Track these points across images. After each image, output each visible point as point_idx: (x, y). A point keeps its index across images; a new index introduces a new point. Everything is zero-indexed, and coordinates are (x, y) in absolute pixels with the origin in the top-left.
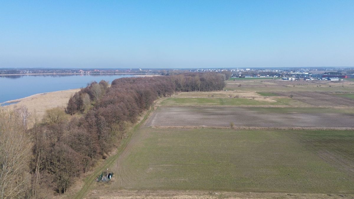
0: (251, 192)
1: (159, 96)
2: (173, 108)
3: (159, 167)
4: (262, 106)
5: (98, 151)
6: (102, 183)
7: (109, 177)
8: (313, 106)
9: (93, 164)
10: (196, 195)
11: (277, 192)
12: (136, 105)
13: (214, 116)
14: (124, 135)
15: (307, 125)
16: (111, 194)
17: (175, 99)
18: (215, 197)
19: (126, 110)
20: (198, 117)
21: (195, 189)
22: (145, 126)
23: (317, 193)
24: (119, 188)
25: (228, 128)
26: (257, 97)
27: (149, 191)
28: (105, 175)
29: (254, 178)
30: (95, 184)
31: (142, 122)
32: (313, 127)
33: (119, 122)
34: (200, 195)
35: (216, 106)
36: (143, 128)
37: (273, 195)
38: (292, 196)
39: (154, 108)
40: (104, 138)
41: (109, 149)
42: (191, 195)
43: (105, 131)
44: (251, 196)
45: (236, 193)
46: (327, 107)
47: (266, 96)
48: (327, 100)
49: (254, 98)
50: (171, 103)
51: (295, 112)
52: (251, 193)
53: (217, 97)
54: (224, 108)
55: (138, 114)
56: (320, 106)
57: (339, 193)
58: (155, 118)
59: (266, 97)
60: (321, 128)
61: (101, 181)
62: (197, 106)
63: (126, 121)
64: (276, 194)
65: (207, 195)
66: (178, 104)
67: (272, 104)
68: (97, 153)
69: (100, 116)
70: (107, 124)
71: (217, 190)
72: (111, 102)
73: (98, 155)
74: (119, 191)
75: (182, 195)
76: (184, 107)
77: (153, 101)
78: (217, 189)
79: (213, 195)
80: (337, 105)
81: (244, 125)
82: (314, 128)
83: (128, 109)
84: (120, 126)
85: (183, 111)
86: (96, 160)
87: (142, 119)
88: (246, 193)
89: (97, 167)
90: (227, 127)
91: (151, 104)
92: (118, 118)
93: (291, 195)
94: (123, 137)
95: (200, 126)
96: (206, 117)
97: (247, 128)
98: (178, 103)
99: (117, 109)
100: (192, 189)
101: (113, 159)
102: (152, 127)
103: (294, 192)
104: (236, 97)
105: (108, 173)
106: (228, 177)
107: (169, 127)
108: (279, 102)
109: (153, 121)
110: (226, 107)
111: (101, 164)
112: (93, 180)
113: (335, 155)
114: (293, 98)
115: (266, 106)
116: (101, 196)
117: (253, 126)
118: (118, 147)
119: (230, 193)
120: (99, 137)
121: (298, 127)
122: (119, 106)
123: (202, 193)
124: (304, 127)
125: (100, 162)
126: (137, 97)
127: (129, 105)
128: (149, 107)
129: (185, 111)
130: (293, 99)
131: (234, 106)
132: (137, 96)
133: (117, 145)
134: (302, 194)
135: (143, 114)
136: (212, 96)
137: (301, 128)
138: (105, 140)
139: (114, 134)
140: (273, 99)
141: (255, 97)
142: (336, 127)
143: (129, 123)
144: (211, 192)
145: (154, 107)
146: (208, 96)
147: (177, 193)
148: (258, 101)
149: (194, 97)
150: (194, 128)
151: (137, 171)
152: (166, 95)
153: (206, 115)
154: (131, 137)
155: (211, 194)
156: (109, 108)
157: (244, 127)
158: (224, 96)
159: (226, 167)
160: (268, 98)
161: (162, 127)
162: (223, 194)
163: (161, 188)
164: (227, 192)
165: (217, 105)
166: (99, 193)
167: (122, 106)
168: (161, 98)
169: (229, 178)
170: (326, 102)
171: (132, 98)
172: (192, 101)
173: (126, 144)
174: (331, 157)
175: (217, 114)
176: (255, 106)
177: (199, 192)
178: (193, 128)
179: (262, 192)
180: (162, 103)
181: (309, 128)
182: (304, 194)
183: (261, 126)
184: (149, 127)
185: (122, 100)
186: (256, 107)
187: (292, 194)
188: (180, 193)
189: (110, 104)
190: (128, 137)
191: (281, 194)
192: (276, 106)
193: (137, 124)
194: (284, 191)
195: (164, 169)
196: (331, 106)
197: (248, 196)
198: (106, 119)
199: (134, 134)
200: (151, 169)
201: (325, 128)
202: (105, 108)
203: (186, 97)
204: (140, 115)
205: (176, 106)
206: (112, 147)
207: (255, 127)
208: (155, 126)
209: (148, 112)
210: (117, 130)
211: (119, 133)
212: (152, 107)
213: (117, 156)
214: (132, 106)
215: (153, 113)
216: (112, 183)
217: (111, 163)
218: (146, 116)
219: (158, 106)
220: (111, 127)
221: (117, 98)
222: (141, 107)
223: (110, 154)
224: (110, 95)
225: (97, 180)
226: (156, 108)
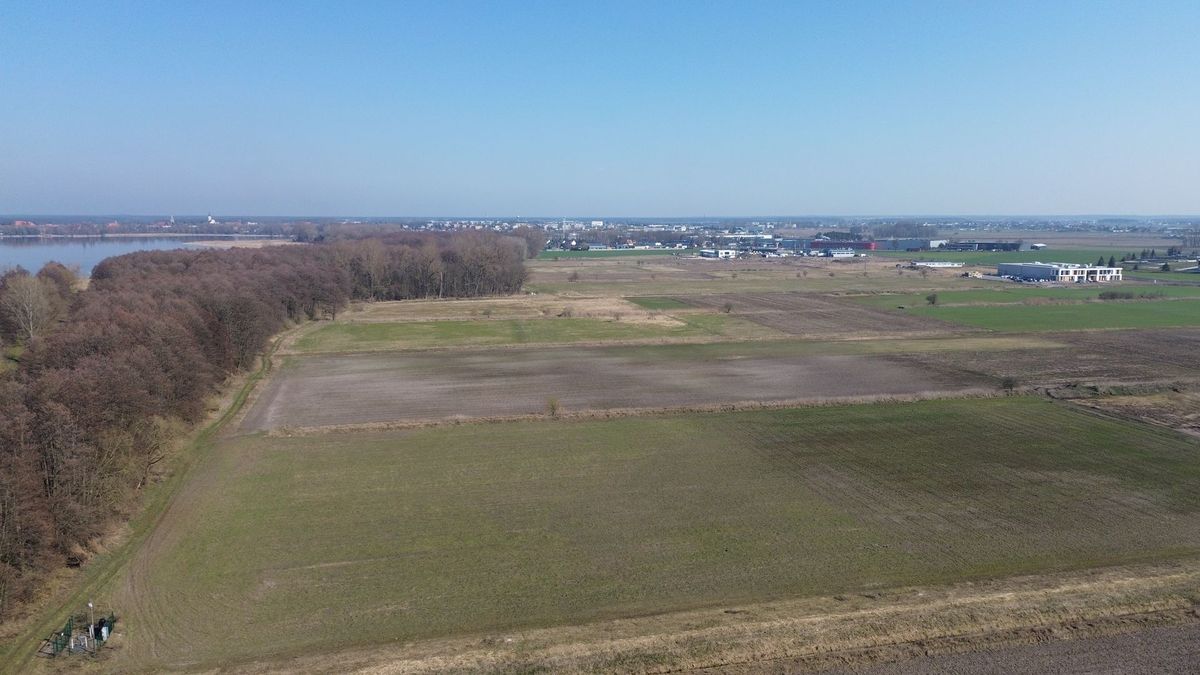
0: (620, 618)
1: (291, 317)
2: (346, 362)
3: (301, 573)
4: (645, 341)
5: (49, 540)
6: (72, 659)
7: (98, 633)
8: (788, 335)
9: (25, 592)
10: (438, 654)
11: (695, 608)
12: (200, 356)
13: (494, 379)
14: (153, 470)
15: (772, 394)
17: (352, 329)
18: (504, 653)
19: (161, 377)
20: (441, 387)
21: (437, 634)
22: (239, 430)
23: (807, 596)
24: (145, 671)
25: (542, 416)
26: (628, 314)
27: (264, 665)
28: (81, 628)
29: (627, 574)
31: (227, 418)
32: (790, 398)
33: (130, 422)
34: (454, 652)
35: (501, 345)
36: (233, 438)
37: (685, 619)
38: (738, 616)
39: (271, 364)
40: (68, 488)
41: (95, 525)
42: (421, 658)
43: (74, 461)
44: (620, 633)
45: (573, 630)
46: (824, 336)
47: (655, 309)
48: (824, 317)
49: (617, 315)
50: (336, 341)
51: (739, 357)
52: (617, 622)
53: (502, 318)
54: (527, 351)
55: (211, 386)
56: (807, 336)
57: (864, 589)
58: (279, 398)
59: (653, 311)
60: (812, 400)
61: (65, 653)
62: (436, 350)
63: (162, 415)
64: (692, 614)
65: (479, 648)
66: (363, 344)
67: (673, 332)
68: (43, 547)
69: (50, 404)
70: (83, 432)
71: (508, 628)
72: (95, 347)
73: (48, 553)
75: (391, 661)
76: (388, 354)
77: (269, 336)
78: (510, 626)
79: (498, 648)
80: (850, 331)
81: (592, 406)
82: (791, 402)
83: (166, 371)
84: (136, 436)
85: (385, 370)
86: (39, 575)
87: (225, 404)
88: (604, 624)
89: (45, 600)
90: (537, 416)
91: (260, 347)
92: (125, 406)
93: (735, 613)
94: (150, 479)
95: (446, 418)
96: (468, 385)
97: (602, 413)
98: (362, 339)
99: (122, 370)
100: (425, 637)
101: (113, 564)
102: (268, 431)
103: (742, 603)
104: (564, 314)
105: (93, 620)
106: (544, 580)
107: (334, 427)
108: (692, 326)
109: (272, 409)
110: (532, 350)
111: (60, 588)
112: (30, 655)
113: (851, 479)
114: (731, 312)
115: (657, 341)
117: (618, 407)
118: (132, 517)
119: (554, 630)
120: (48, 484)
121: (748, 400)
122: (128, 361)
123: (460, 643)
124: (765, 399)
125: (60, 582)
126: (202, 325)
127: (170, 354)
128: (253, 359)
129: (391, 369)
130: (734, 316)
131: (557, 344)
132: (202, 320)
133: (126, 510)
134: (765, 605)
135: (229, 385)
136: (484, 314)
137: (758, 404)
138: (73, 494)
139: (113, 470)
140: (674, 318)
141: (622, 314)
142: (852, 395)
143: (176, 424)
144: (489, 638)
145: (272, 357)
146: (472, 314)
147: (372, 656)
148: (630, 327)
149: (422, 319)
150: (427, 425)
151: (216, 597)
152: (319, 315)
153: (464, 378)
154: (186, 476)
155: (490, 644)
156: (86, 372)
157: (592, 411)
158: (526, 313)
159: (536, 546)
160: (659, 314)
161: (307, 429)
162: (532, 637)
163: (310, 650)
164: (542, 631)
165: (502, 342)
167: (143, 361)
168: (298, 327)
169: (548, 581)
170: (822, 322)
171: (181, 327)
172: (418, 334)
173: (165, 503)
174: (841, 485)
175: (505, 374)
176: (624, 342)
177: (451, 645)
178: (422, 426)
179: (653, 614)
180: (303, 343)
181: (779, 403)
182: (772, 605)
183: (643, 406)
184: (255, 432)
185: (140, 336)
186: (626, 347)
187: (737, 609)
188: (382, 658)
189: (87, 354)
190: (172, 475)
191: (706, 613)
192: (686, 340)
193: (207, 424)
194: (715, 602)
195: (321, 579)
196: (836, 335)
197: (609, 634)
198: (74, 414)
199: (197, 461)
200: (270, 584)
201: (821, 400)
202: (68, 370)
203: (392, 320)
204: (219, 393)
205: (359, 353)
206: (108, 519)
207: (624, 410)
208: (280, 429)
209: (249, 379)
210: (126, 454)
211: (132, 464)
212: (266, 359)
213: (130, 552)
214: (182, 359)
215: (268, 381)
216: (113, 653)
217: (106, 581)
218: (242, 392)
219: (290, 355)
220: (96, 444)
221: (119, 329)
222: (218, 363)
223: (99, 548)
224: (86, 319)
225: (49, 650)
226: (278, 363)
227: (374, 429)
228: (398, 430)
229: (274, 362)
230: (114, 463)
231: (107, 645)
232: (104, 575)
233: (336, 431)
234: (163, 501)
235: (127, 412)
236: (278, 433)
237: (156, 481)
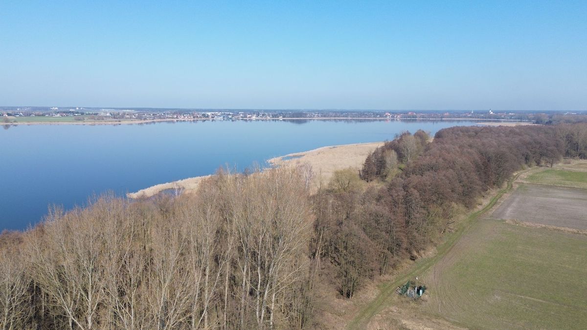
1: (526, 163)
2: (556, 191)
3: (515, 298)
6: (407, 299)
7: (418, 291)
9: (394, 265)
12: (477, 177)
14: (449, 226)
16: (420, 321)
17: (562, 173)
19: (457, 184)
22: (491, 216)
24: (435, 316)
28: (412, 287)
30: (396, 298)
31: (486, 209)
33: (442, 203)
36: (488, 220)
39: (512, 186)
40: (414, 226)
41: (423, 245)
43: (418, 215)
55: (480, 193)
58: (514, 204)
61: (405, 295)
63: (455, 202)
66: (567, 182)
68: (402, 248)
69: (412, 189)
70: (423, 204)
72: (432, 168)
73: (404, 251)
74: (434, 320)
76: (583, 190)
77: (513, 172)
83: (460, 182)
84: (444, 209)
85: (581, 199)
86: (400, 259)
87: (486, 202)
89: (401, 270)
91: (507, 177)
92: (441, 196)
94: (447, 230)
98: (568, 180)
99: (442, 179)
101: (428, 264)
102: (506, 220)
107: (544, 226)
109: (510, 209)
111: (407, 267)
112: (393, 291)
116: (403, 318)
118: (438, 246)
120: (407, 222)
122: (445, 175)
125: (407, 264)
126: (480, 163)
127: (463, 175)
128: (503, 182)
129: (584, 200)
132: (480, 161)
133: (436, 242)
135: (488, 194)
138: (416, 229)
139: (432, 223)
143: (461, 208)
145: (513, 183)
151: (470, 294)
152: (543, 164)
154: (463, 233)
156: (427, 178)
161: (528, 224)
166: (400, 313)
167: (451, 177)
168: (530, 169)
171: (469, 163)
180: (531, 178)
184: (500, 219)
185: (452, 165)
189: (429, 170)
190: (457, 231)
193: (476, 210)
195: (525, 305)
198: (420, 195)
199: (469, 227)
202: (420, 176)
204: (483, 197)
205: (564, 187)
206: (428, 244)
208: (513, 221)
209: (499, 192)
210: (439, 217)
211: (440, 222)
212: (510, 183)
213: (435, 261)
214: (468, 178)
215: (509, 195)
216: (423, 303)
217: (424, 270)
218: (495, 198)
219: (523, 183)
220: (427, 210)
221: (443, 161)
222: (485, 182)
223: (423, 255)
224: (430, 155)
225: (400, 292)
226: (516, 186)
227: (568, 232)
228: (585, 236)
229: (514, 185)
230: (433, 220)
231: (421, 298)
232: (423, 268)
233: (545, 228)
234: (452, 242)
235: (441, 198)
236: (511, 222)
237: (449, 232)
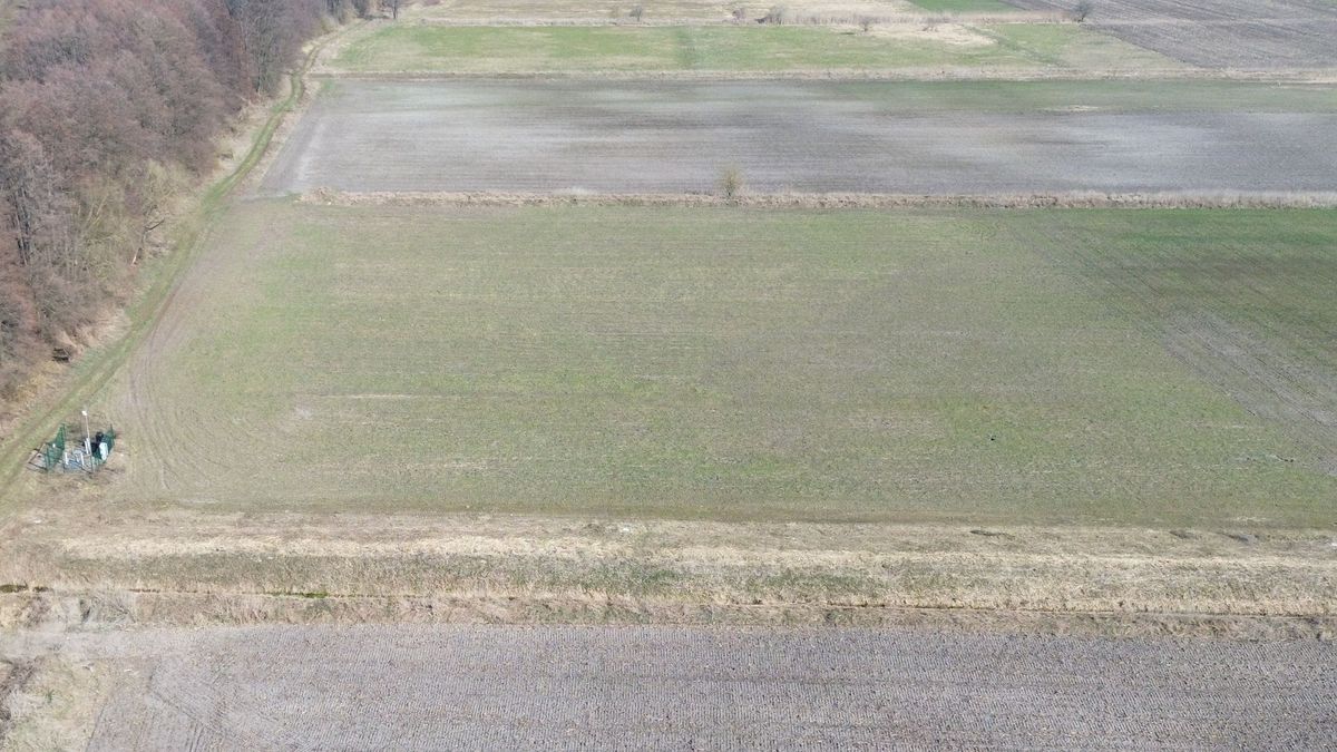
0: (797, 520)
1: (332, 11)
2: (411, 90)
3: (344, 404)
4: (909, 72)
5: (28, 323)
6: (68, 478)
7: (95, 448)
8: (1191, 70)
9: (7, 386)
10: (523, 535)
11: (924, 521)
12: (205, 71)
13: (636, 132)
14: (152, 238)
15: (1140, 181)
16: (114, 528)
17: (422, 36)
18: (617, 546)
19: (155, 102)
20: (552, 140)
21: (524, 508)
22: (262, 188)
23: (1121, 525)
24: (154, 504)
25: (710, 199)
26: (887, 20)
27: (298, 517)
28: (75, 440)
29: (818, 457)
30: (32, 485)
31: (244, 170)
32: (1169, 188)
33: (119, 168)
34: (546, 535)
35: (653, 72)
36: (252, 202)
37: (903, 534)
38: (994, 540)
39: (303, 88)
40: (48, 255)
41: (84, 309)
42: (501, 536)
43: (51, 218)
44: (795, 541)
45: (721, 528)
46: (1266, 73)
47: (940, 10)
48: (1276, 35)
49: (866, 22)
50: (401, 54)
51: (1086, 108)
52: (793, 525)
53: (661, 22)
54: (696, 83)
55: (221, 119)
56: (1231, 72)
57: (1230, 525)
58: (315, 143)
59: (935, 16)
60: (1210, 195)
61: (58, 469)
62: (548, 77)
63: (156, 159)
64: (915, 529)
65: (581, 534)
66: (438, 61)
67: (967, 58)
68: (23, 332)
69: (17, 133)
70: (60, 177)
71: (626, 513)
72: (68, 51)
73: (31, 340)
74: (153, 516)
75: (459, 534)
76: (474, 80)
77: (301, 42)
78: (629, 511)
79: (608, 538)
80: (1323, 64)
81: (797, 186)
82: (1171, 196)
83: (161, 92)
84: (128, 188)
85: (470, 106)
86: (21, 366)
87: (241, 147)
88: (771, 526)
89: (31, 400)
90: (702, 197)
91: (288, 59)
92: (111, 144)
93: (989, 535)
94: (148, 249)
95: (558, 192)
96: (593, 139)
97: (812, 198)
98: (438, 55)
99: (104, 89)
100: (505, 509)
101: (109, 363)
102: (299, 195)
103: (1004, 522)
104: (769, 18)
105: (89, 433)
106: (686, 452)
107: (391, 195)
108: (1007, 44)
109: (306, 160)
110: (705, 83)
111: (48, 387)
112: (20, 465)
113: (1253, 342)
114: (1088, 21)
115: (932, 72)
116: (65, 536)
117: (842, 190)
118: (128, 302)
119: (693, 525)
120: (23, 246)
121: (1085, 188)
122: (111, 74)
123: (554, 525)
124: (1120, 189)
125: (46, 377)
126: (208, 22)
127: (165, 66)
128: (279, 80)
129: (477, 107)
130: (1091, 28)
131: (749, 74)
132: (207, 14)
133: (121, 292)
134: (1043, 530)
135: (245, 120)
136: (632, 15)
137: (1103, 197)
138: (54, 263)
139: (101, 235)
140: (973, 30)
141: (876, 21)
142: (1293, 189)
143: (178, 175)
144: (596, 522)
145: (305, 78)
146: (612, 15)
147: (435, 525)
148: (887, 45)
149: (529, 21)
150: (527, 202)
151: (236, 422)
152: (373, 10)
153: (590, 127)
154: (192, 251)
155: (597, 531)
156: (59, 87)
157: (796, 195)
158: (704, 15)
159: (678, 403)
160: (946, 21)
161: (354, 196)
162: (659, 529)
163: (356, 506)
164: (675, 523)
165: (658, 67)
166: (53, 522)
167: (130, 75)
168: (342, 28)
169: (690, 455)
170: (1269, 46)
171: (178, 24)
172: (521, 46)
173: (169, 287)
174: (1232, 351)
175: (656, 123)
176: (872, 73)
177: (540, 524)
178: (520, 203)
179: (852, 521)
180: (349, 56)
181: (1145, 197)
182: (1056, 530)
183: (887, 190)
184: (282, 194)
185: (124, 36)
186: (874, 82)
187: (993, 530)
188: (447, 528)
189: (59, 61)
190: (175, 249)
191: (939, 529)
192: (989, 73)
193: (218, 177)
194: (959, 515)
195: (369, 415)
196: (1290, 72)
197: (778, 541)
198: (47, 149)
199: (206, 231)
200: (307, 414)
201: (1229, 196)
202: (36, 84)
203: (483, 21)
204: (232, 130)
205: (430, 76)
206: (98, 303)
207: (852, 196)
208: (317, 193)
209: (273, 111)
210: (116, 212)
211: (124, 229)
212: (297, 78)
213: (128, 349)
214: (182, 75)
215: (299, 116)
216: (115, 476)
217: (101, 384)
218: (263, 133)
219: (330, 76)
220: (78, 196)
221: (97, 25)
222: (231, 83)
223: (90, 339)
224: (53, 6)
225: (41, 463)
226: (314, 87)
227: (449, 202)
228: (484, 207)
229: (308, 84)
230: (101, 225)
231: (107, 466)
232: (98, 376)
233: (394, 201)
234: (166, 283)
235: (113, 152)
236: (313, 198)
237: (155, 254)
